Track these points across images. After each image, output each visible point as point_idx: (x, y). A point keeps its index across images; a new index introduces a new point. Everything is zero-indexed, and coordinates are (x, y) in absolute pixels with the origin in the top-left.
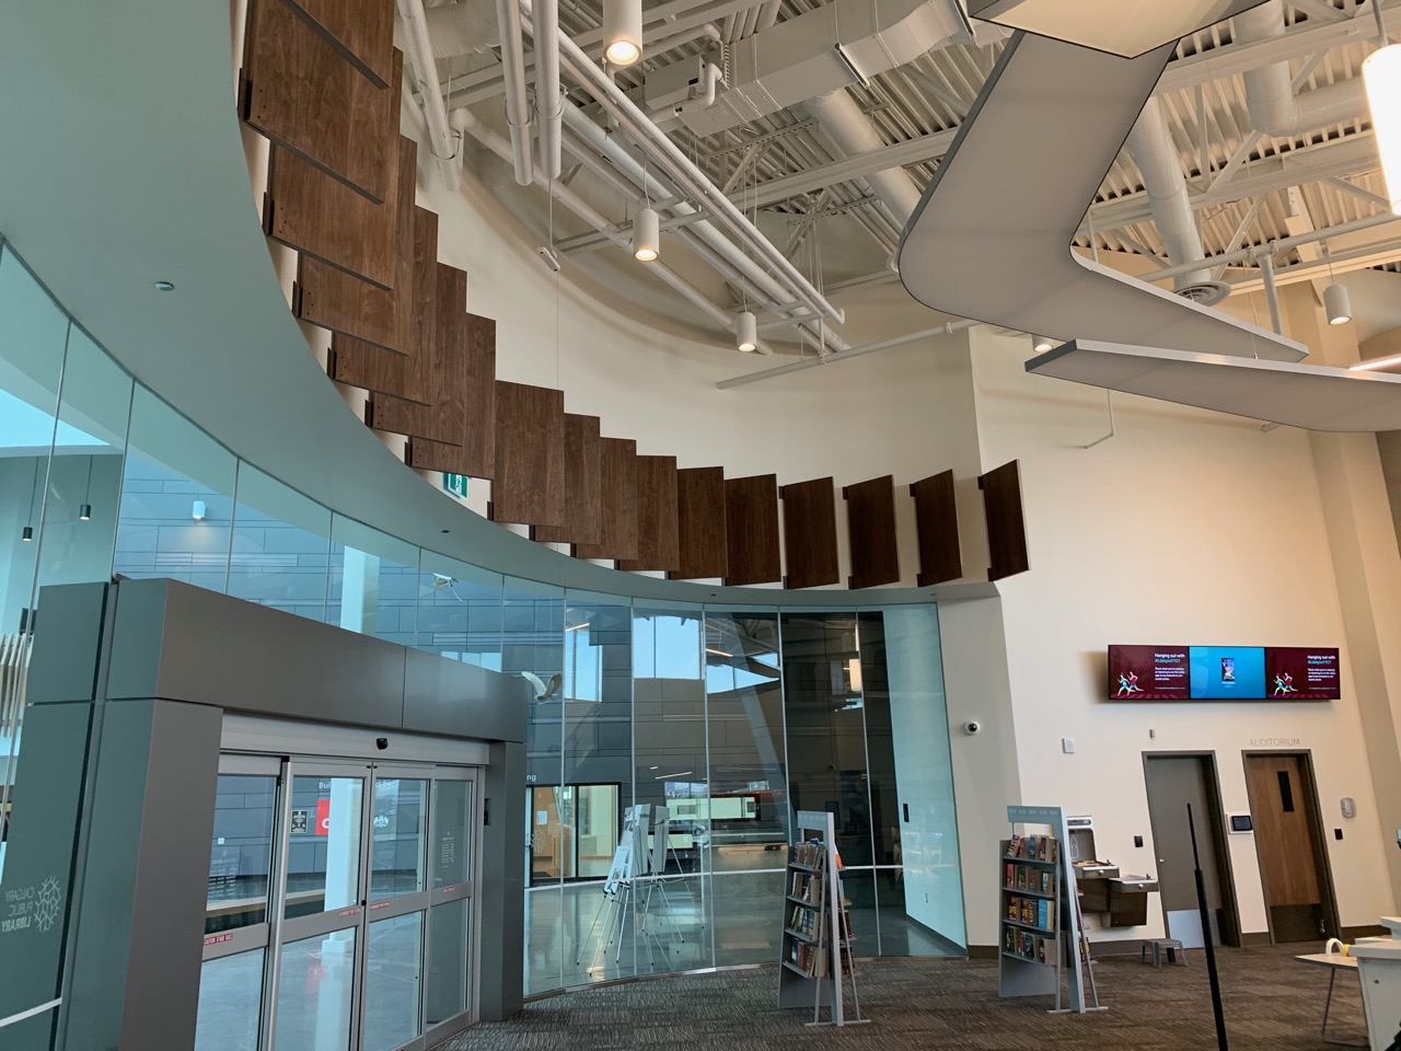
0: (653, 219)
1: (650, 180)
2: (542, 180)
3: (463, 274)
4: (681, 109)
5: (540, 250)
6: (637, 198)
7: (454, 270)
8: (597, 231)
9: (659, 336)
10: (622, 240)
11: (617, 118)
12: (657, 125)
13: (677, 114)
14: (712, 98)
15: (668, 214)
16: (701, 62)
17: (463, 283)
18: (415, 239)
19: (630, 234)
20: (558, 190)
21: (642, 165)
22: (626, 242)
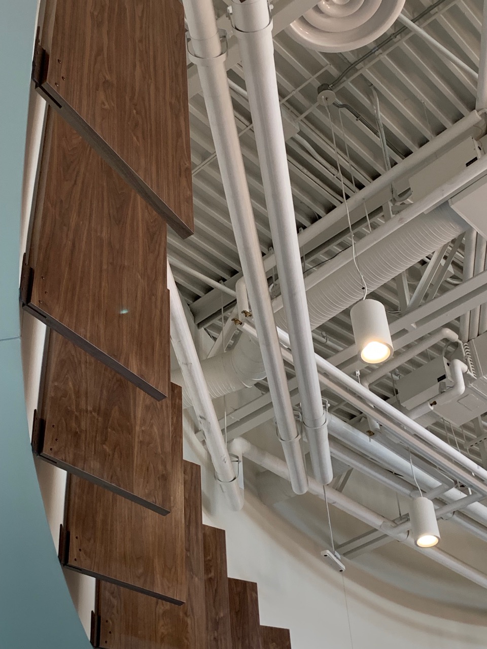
0: (427, 507)
1: (418, 473)
2: (316, 488)
3: (254, 586)
4: (435, 403)
5: (323, 553)
6: (407, 491)
7: (244, 584)
8: (376, 530)
9: (453, 626)
10: (399, 534)
11: (376, 421)
12: (415, 420)
13: (432, 408)
14: (462, 388)
15: (440, 502)
16: (445, 361)
17: (254, 595)
18: (205, 556)
19: (408, 526)
20: (332, 497)
21: (408, 460)
22: (403, 536)
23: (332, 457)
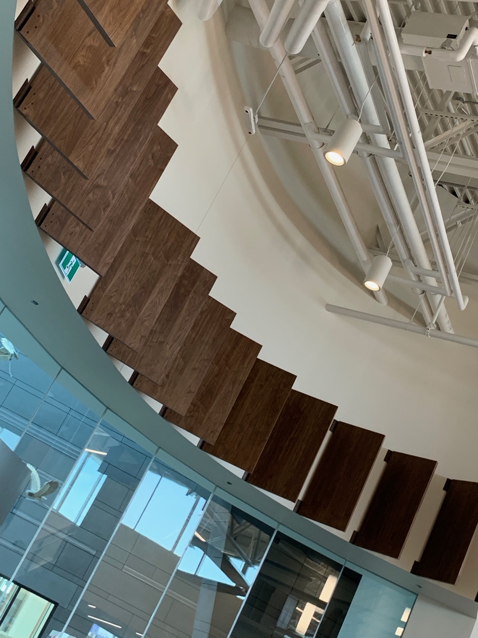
0: (356, 132)
1: (369, 102)
2: (278, 53)
3: (174, 89)
4: (430, 53)
5: (246, 108)
6: (348, 111)
7: (168, 81)
8: (299, 125)
9: (300, 239)
10: (315, 140)
11: (370, 30)
12: (403, 55)
13: (424, 55)
14: (462, 57)
15: (366, 139)
16: (467, 24)
17: (170, 95)
18: (152, 31)
19: (327, 139)
21: (370, 85)
22: (317, 145)
23: (310, 36)
